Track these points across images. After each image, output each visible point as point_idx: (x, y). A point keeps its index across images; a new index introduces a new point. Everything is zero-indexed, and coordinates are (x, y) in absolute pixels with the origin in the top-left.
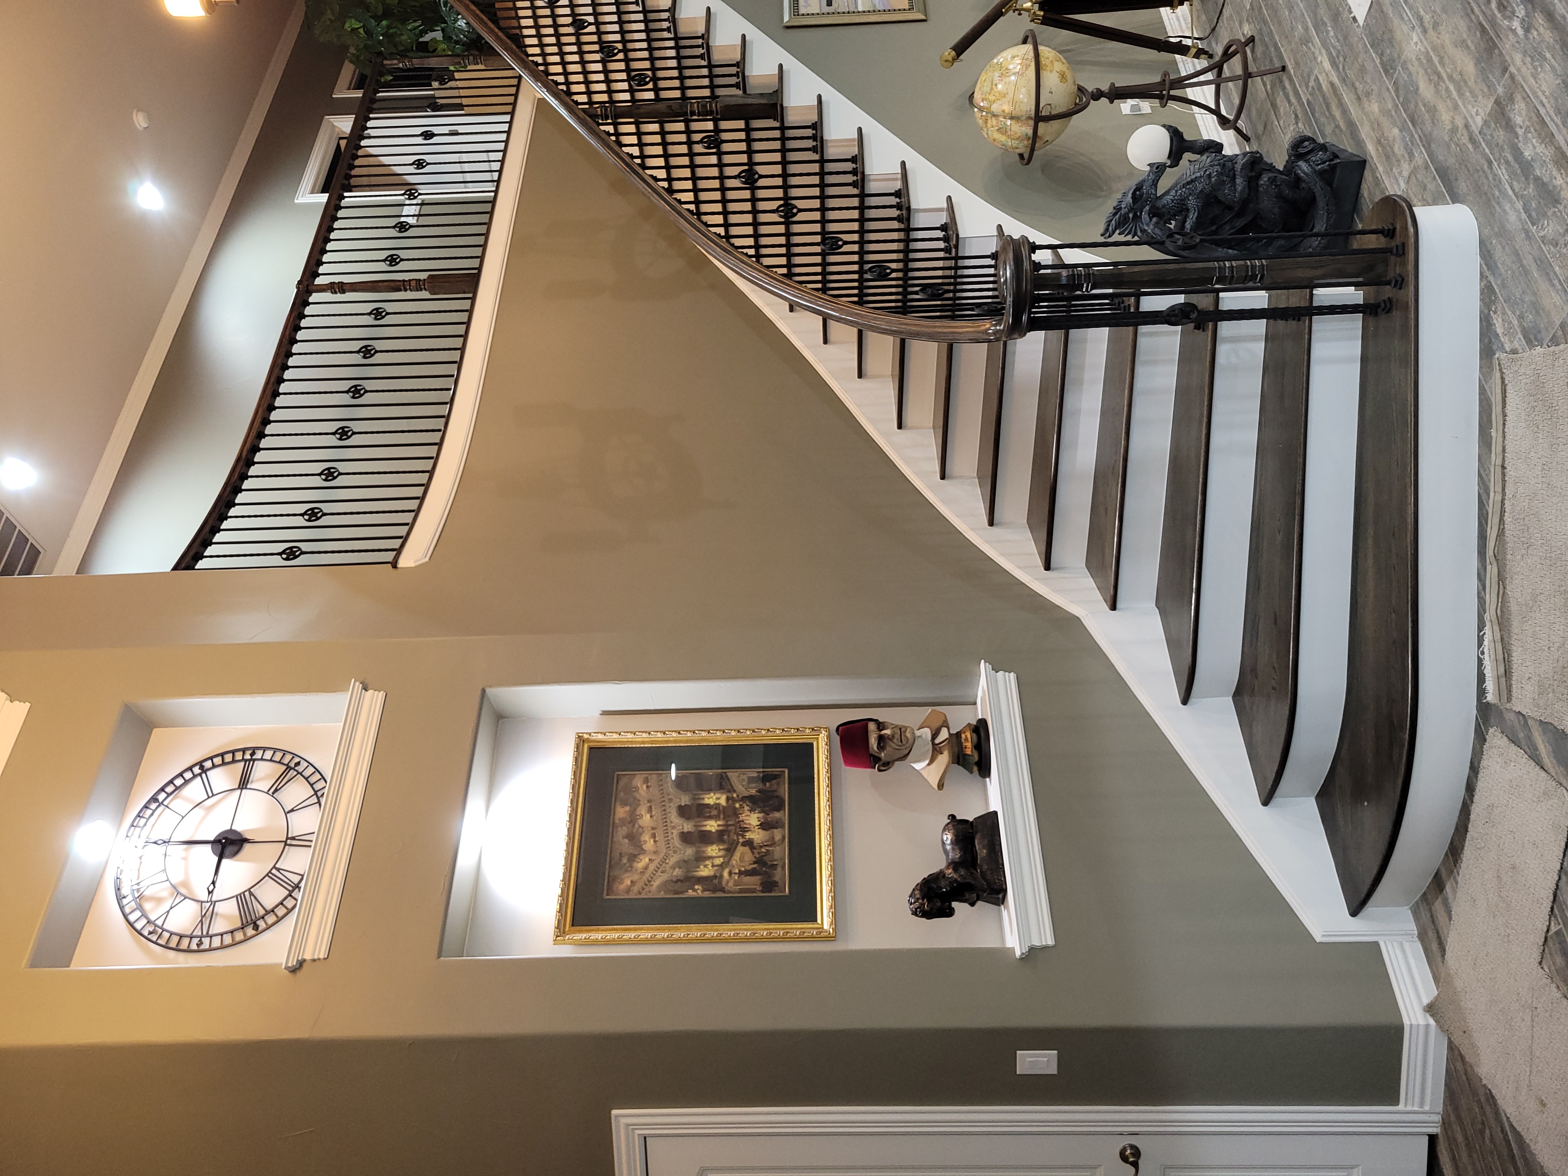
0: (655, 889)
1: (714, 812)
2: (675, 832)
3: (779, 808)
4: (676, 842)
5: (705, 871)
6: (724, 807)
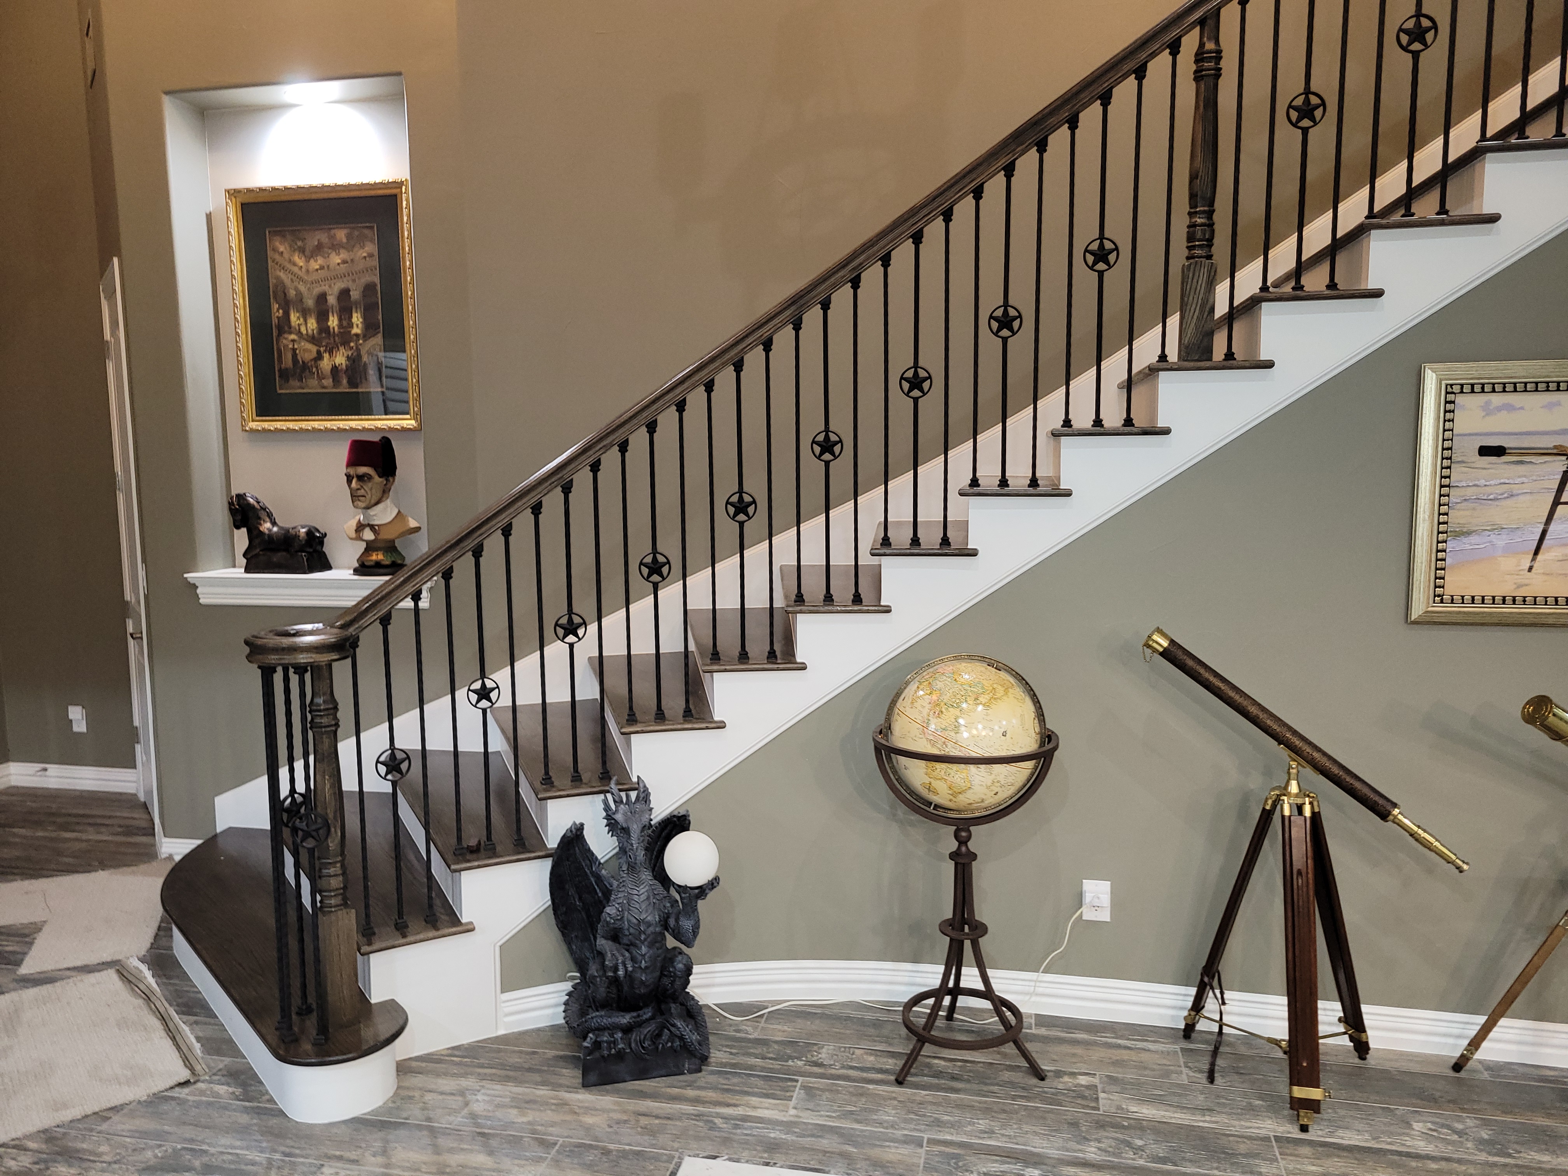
0: (277, 274)
1: (345, 323)
2: (325, 288)
4: (317, 290)
5: (294, 318)
6: (350, 332)
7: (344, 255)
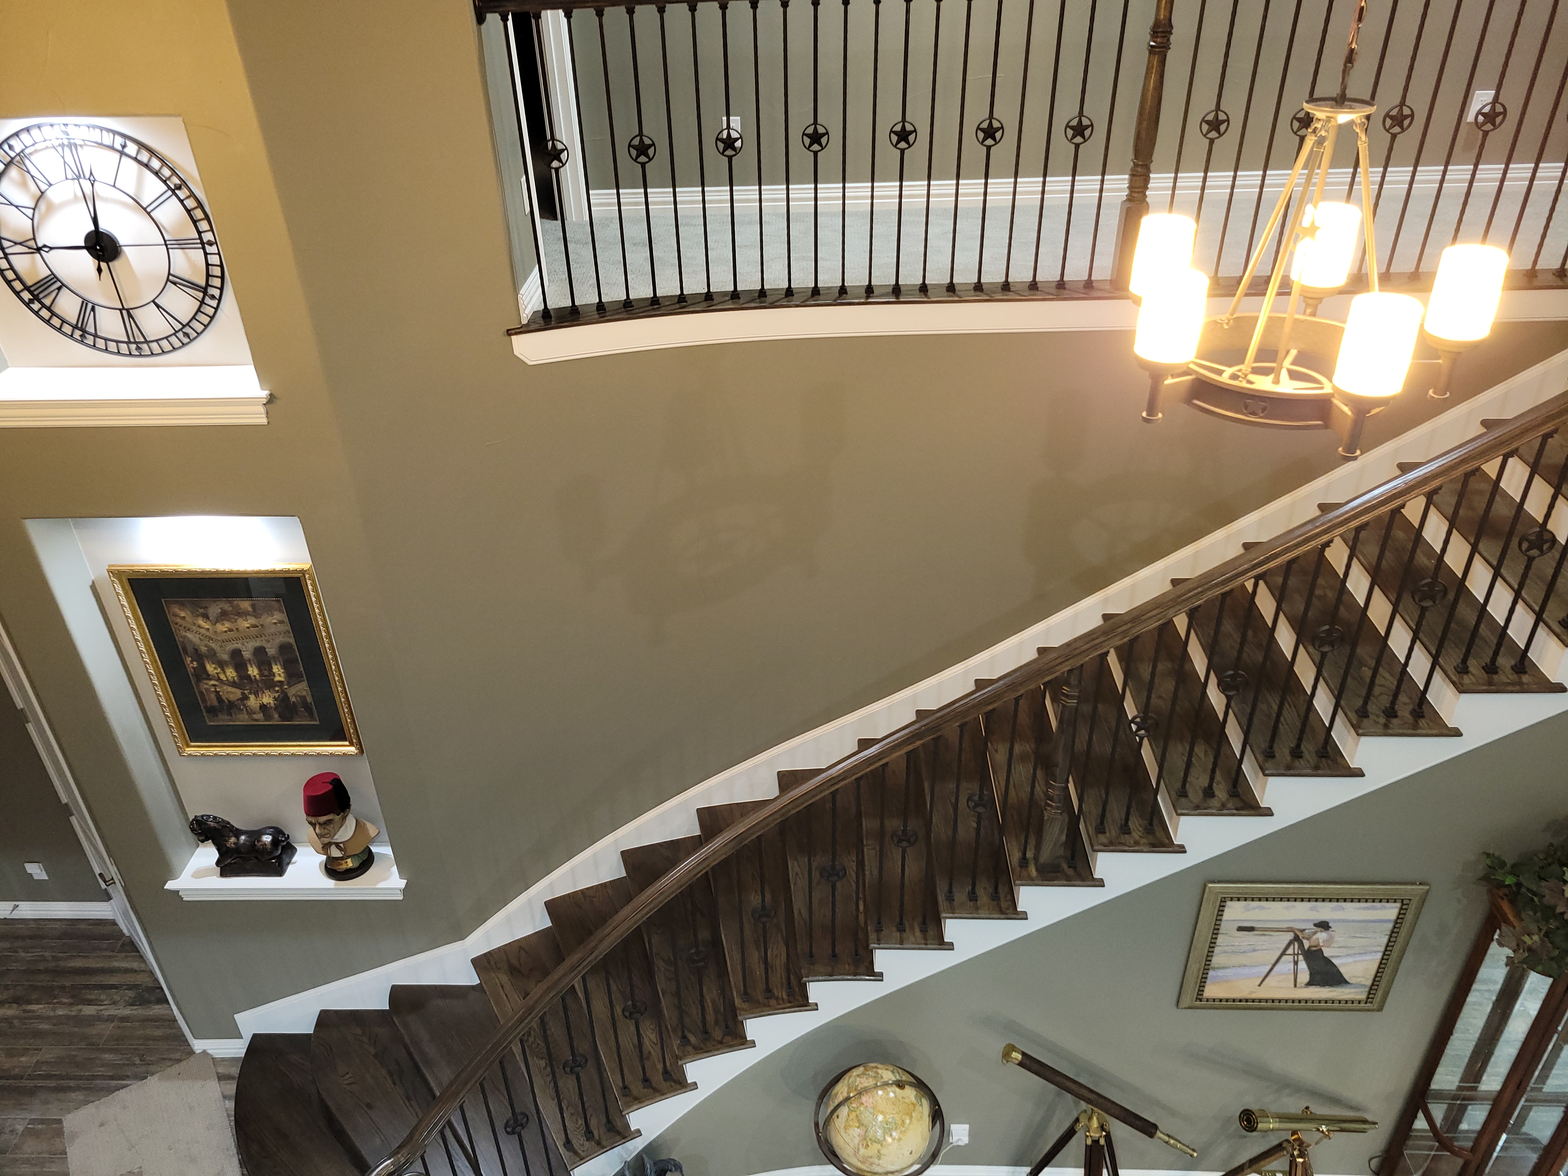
0: (183, 635)
1: (266, 673)
2: (239, 646)
3: (282, 717)
4: (230, 647)
5: (210, 668)
6: (273, 679)
7: (252, 621)
